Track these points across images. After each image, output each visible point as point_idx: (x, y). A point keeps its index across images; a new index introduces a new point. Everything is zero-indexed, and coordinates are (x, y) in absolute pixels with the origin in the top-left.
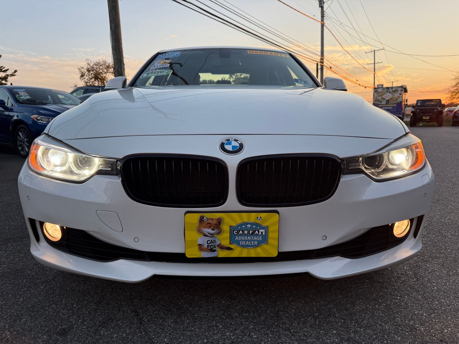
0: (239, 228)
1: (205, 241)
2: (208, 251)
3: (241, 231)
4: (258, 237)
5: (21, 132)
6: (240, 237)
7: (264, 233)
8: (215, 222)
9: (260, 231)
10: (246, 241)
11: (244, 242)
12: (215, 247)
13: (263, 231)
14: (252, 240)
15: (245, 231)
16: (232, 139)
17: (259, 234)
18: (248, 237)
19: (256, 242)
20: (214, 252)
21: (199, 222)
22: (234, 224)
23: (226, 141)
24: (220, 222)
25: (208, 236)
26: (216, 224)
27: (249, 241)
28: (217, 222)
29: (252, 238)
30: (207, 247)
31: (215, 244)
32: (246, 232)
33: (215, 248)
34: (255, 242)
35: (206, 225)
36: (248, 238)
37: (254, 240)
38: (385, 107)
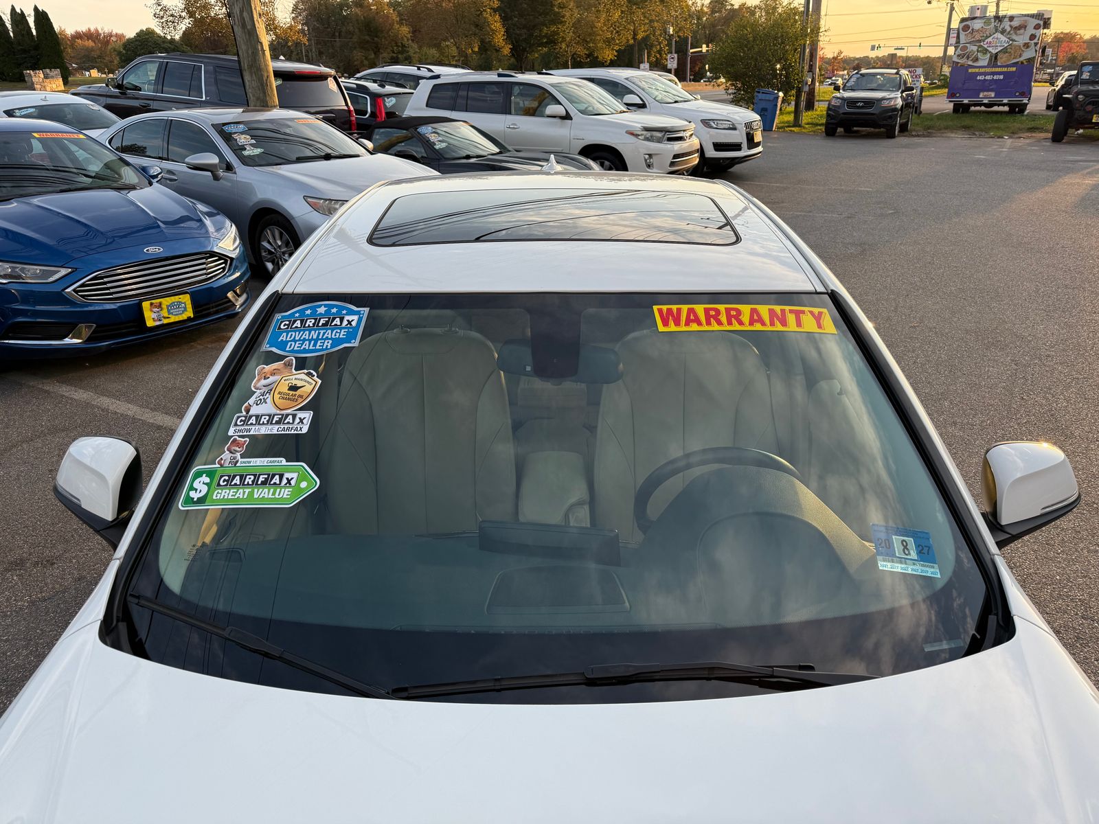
38: (985, 74)
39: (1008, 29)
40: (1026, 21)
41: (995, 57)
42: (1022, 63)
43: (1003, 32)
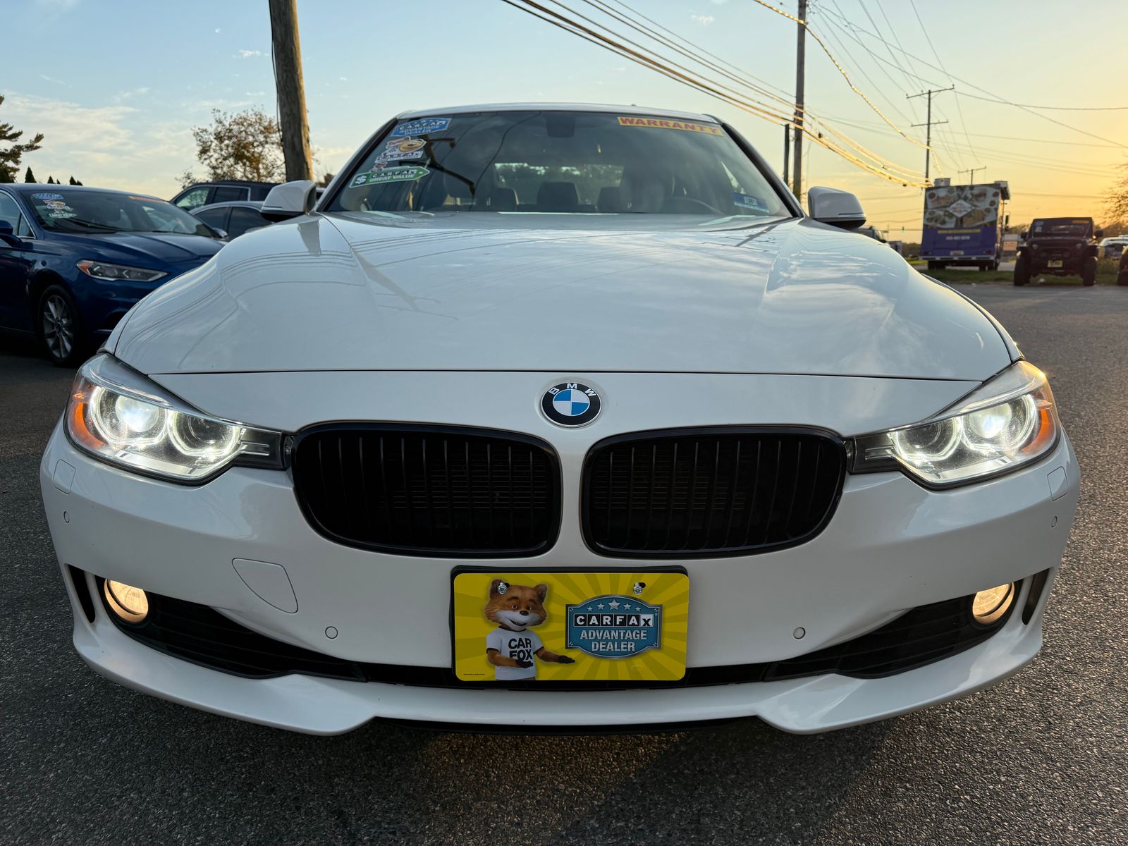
0: (590, 609)
1: (504, 642)
2: (511, 666)
3: (594, 618)
4: (636, 633)
5: (53, 301)
6: (592, 633)
7: (651, 623)
8: (529, 595)
9: (643, 616)
10: (607, 641)
11: (601, 643)
12: (529, 655)
13: (651, 617)
14: (622, 638)
15: (605, 617)
16: (572, 384)
17: (639, 625)
18: (613, 632)
19: (631, 644)
20: (526, 667)
21: (489, 595)
22: (577, 601)
23: (558, 390)
24: (542, 594)
25: (513, 628)
26: (531, 600)
27: (613, 641)
28: (534, 596)
29: (622, 635)
30: (508, 656)
31: (528, 649)
32: (607, 620)
33: (529, 659)
34: (629, 643)
35: (507, 603)
36: (612, 635)
37: (626, 638)
38: (953, 235)
39: (970, 196)
40: (985, 190)
41: (961, 220)
42: (985, 225)
43: (965, 199)
